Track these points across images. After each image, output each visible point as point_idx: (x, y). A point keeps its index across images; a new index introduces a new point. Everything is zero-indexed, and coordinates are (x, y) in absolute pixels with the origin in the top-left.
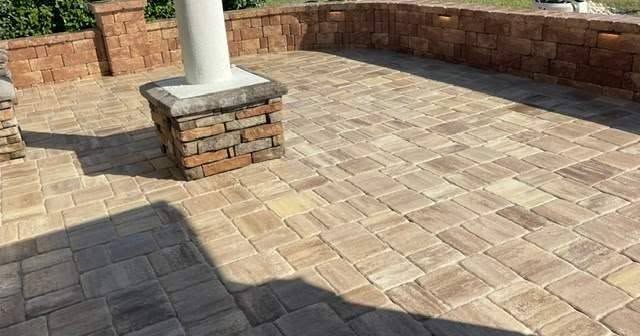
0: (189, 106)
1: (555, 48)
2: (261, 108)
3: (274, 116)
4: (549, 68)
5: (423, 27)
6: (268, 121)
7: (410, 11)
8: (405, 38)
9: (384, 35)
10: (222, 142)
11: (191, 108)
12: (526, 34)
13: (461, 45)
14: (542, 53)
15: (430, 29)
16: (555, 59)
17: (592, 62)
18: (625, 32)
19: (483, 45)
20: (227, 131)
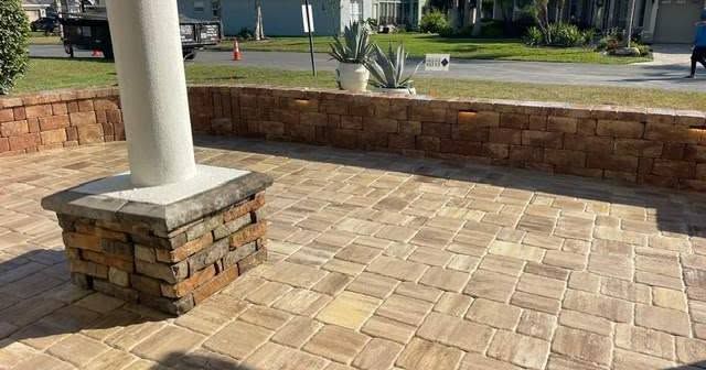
0: (184, 212)
1: (420, 126)
2: (247, 205)
3: (260, 213)
4: (416, 143)
5: (277, 110)
6: (254, 220)
7: (258, 95)
8: (255, 122)
9: (226, 120)
10: (213, 255)
11: (187, 215)
12: (391, 115)
13: (323, 127)
14: (408, 130)
15: (285, 113)
16: (421, 135)
17: (454, 136)
18: (482, 110)
19: (348, 126)
20: (215, 241)
